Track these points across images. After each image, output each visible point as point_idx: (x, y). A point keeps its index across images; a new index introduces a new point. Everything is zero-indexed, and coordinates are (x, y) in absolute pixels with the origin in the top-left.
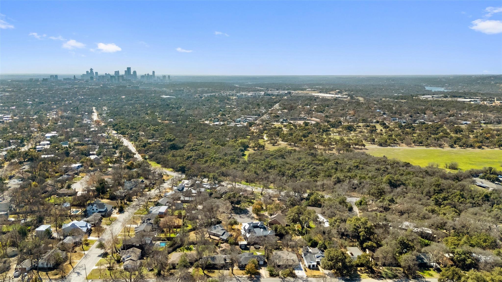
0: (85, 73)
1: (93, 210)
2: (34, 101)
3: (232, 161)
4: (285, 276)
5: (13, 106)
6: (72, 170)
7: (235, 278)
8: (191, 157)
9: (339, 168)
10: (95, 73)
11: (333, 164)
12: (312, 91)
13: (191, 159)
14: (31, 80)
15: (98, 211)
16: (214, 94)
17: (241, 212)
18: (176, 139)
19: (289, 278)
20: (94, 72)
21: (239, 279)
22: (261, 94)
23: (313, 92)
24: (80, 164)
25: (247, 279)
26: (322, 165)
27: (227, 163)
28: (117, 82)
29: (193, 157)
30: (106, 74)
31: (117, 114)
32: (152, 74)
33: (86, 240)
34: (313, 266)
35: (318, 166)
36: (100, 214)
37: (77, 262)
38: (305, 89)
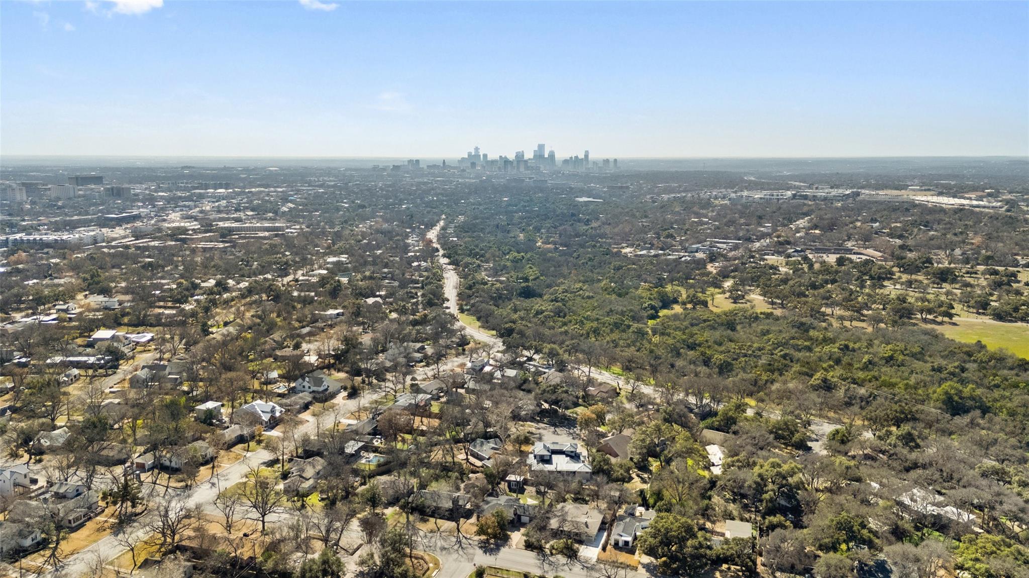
0: (466, 156)
1: (304, 387)
2: (353, 202)
3: (617, 326)
4: (554, 551)
5: (317, 211)
6: (324, 319)
7: (458, 537)
8: (542, 312)
9: (846, 360)
10: (482, 157)
11: (836, 350)
12: (922, 190)
13: (540, 316)
14: (375, 168)
15: (311, 390)
16: (684, 195)
17: (563, 423)
18: (541, 278)
19: (559, 556)
20: (481, 154)
21: (464, 540)
22: (785, 195)
23: (919, 193)
24: (342, 311)
25: (476, 543)
26: (809, 349)
27: (604, 329)
28: (515, 171)
29: (546, 313)
30: (501, 157)
31: (471, 229)
32: (583, 157)
33: (260, 435)
34: (626, 543)
35: (800, 350)
36: (311, 395)
37: (224, 467)
38: (905, 187)
